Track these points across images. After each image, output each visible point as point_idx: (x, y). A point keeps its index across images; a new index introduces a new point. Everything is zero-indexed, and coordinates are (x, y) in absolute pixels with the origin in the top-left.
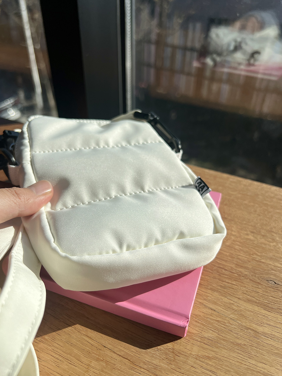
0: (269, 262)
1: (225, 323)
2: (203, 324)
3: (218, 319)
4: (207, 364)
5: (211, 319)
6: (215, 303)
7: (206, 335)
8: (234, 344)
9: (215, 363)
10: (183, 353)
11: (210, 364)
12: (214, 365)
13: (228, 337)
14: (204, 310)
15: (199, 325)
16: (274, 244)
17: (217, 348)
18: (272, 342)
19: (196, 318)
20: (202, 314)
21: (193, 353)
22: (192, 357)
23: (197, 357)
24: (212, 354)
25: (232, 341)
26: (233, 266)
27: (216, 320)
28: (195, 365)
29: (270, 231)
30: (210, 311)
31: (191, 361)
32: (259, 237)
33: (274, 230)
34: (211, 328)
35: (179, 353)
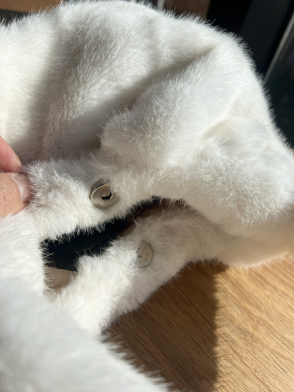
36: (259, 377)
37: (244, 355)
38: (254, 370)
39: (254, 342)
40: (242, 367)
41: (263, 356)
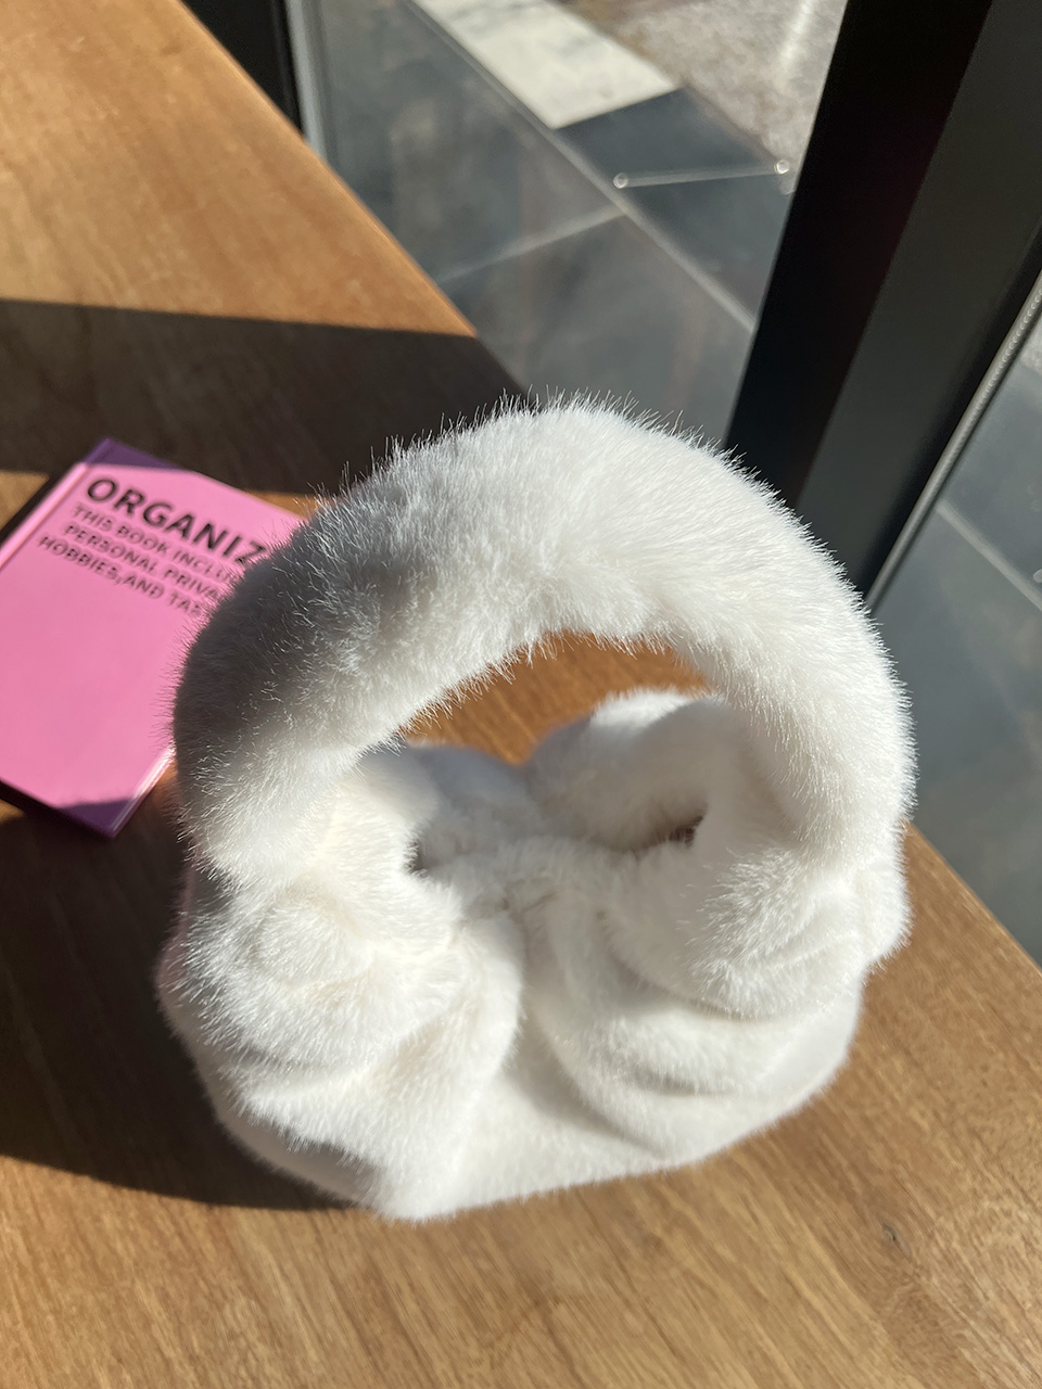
0: (918, 1195)
6: (766, 1209)
8: (751, 1289)
9: (706, 1296)
10: (671, 1255)
11: (697, 1293)
12: (703, 1297)
16: (961, 1166)
17: (723, 1277)
18: (809, 1322)
21: (684, 1264)
22: (680, 1269)
23: (687, 1274)
26: (845, 1164)
29: (974, 1133)
32: (942, 1133)
33: (986, 1136)
36: (650, 1310)
37: (636, 1273)
38: (646, 1299)
39: (657, 1254)
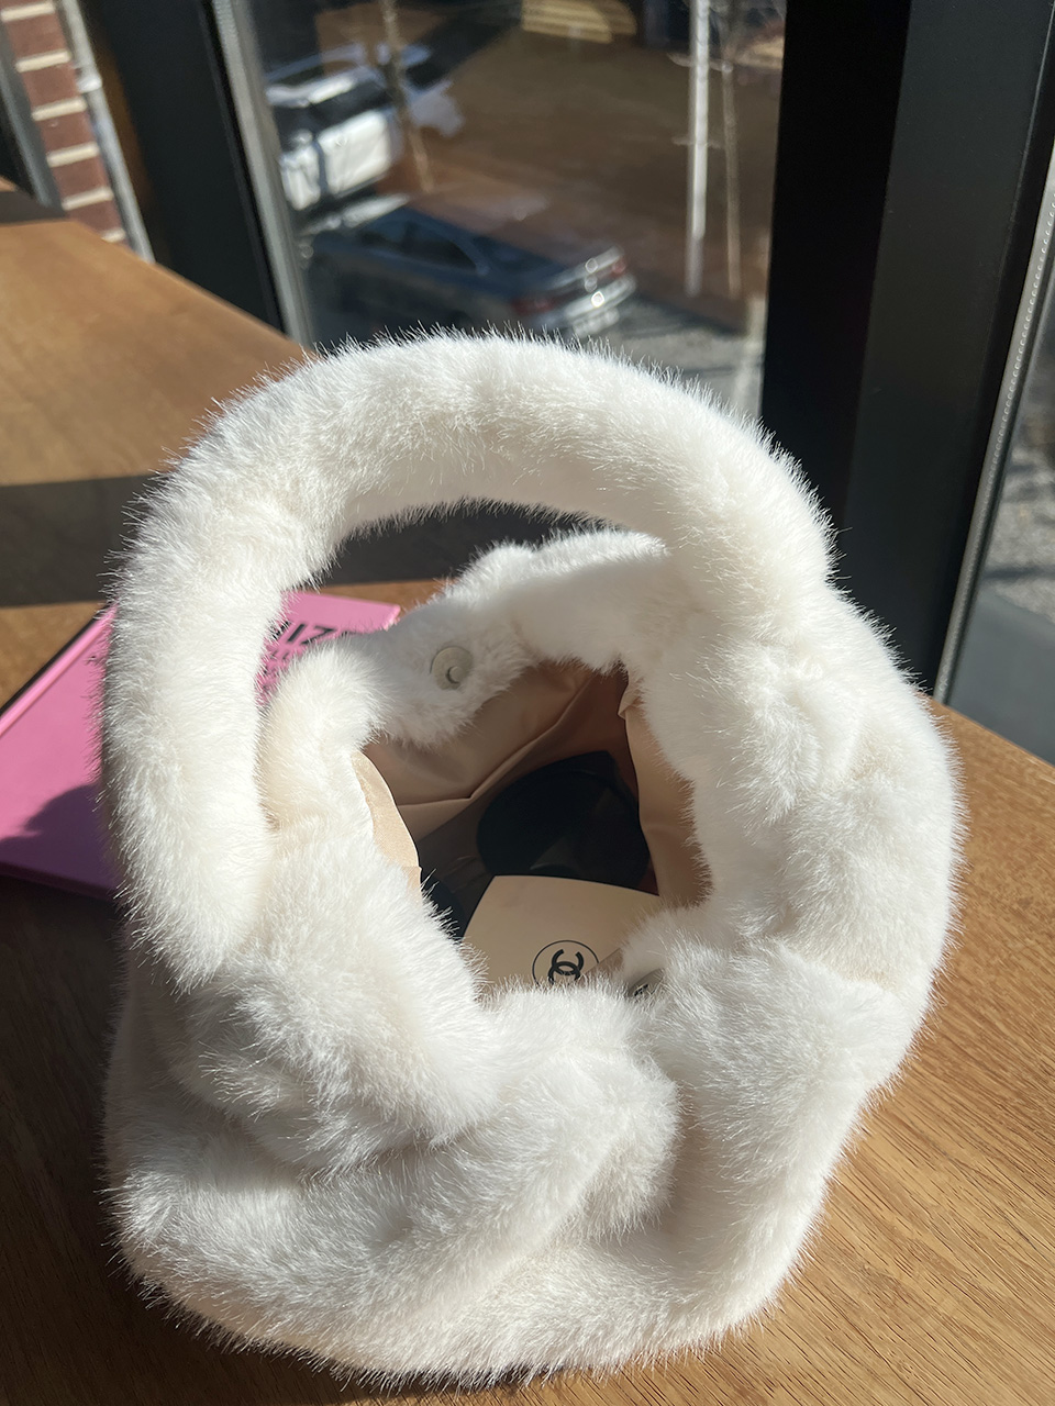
1: (1043, 1277)
2: (986, 1259)
3: (1029, 1262)
4: (965, 1344)
5: (1010, 1255)
6: (1036, 1224)
7: (985, 1284)
8: (1045, 1330)
9: (985, 1350)
10: (917, 1301)
11: (970, 1347)
12: (980, 1351)
13: (1039, 1311)
14: (1002, 1229)
15: (976, 1256)
17: (1002, 1321)
19: (972, 1238)
20: (991, 1235)
21: (941, 1310)
22: (936, 1316)
23: (947, 1322)
24: (983, 1329)
25: (1042, 1321)
27: (1021, 1262)
28: (934, 1335)
30: (1016, 1237)
31: (929, 1323)
34: (1003, 1274)
35: (909, 1296)
36: (909, 1382)
37: (875, 1332)
38: (899, 1367)
39: (899, 1302)
40: (870, 1359)
41: (920, 1332)
